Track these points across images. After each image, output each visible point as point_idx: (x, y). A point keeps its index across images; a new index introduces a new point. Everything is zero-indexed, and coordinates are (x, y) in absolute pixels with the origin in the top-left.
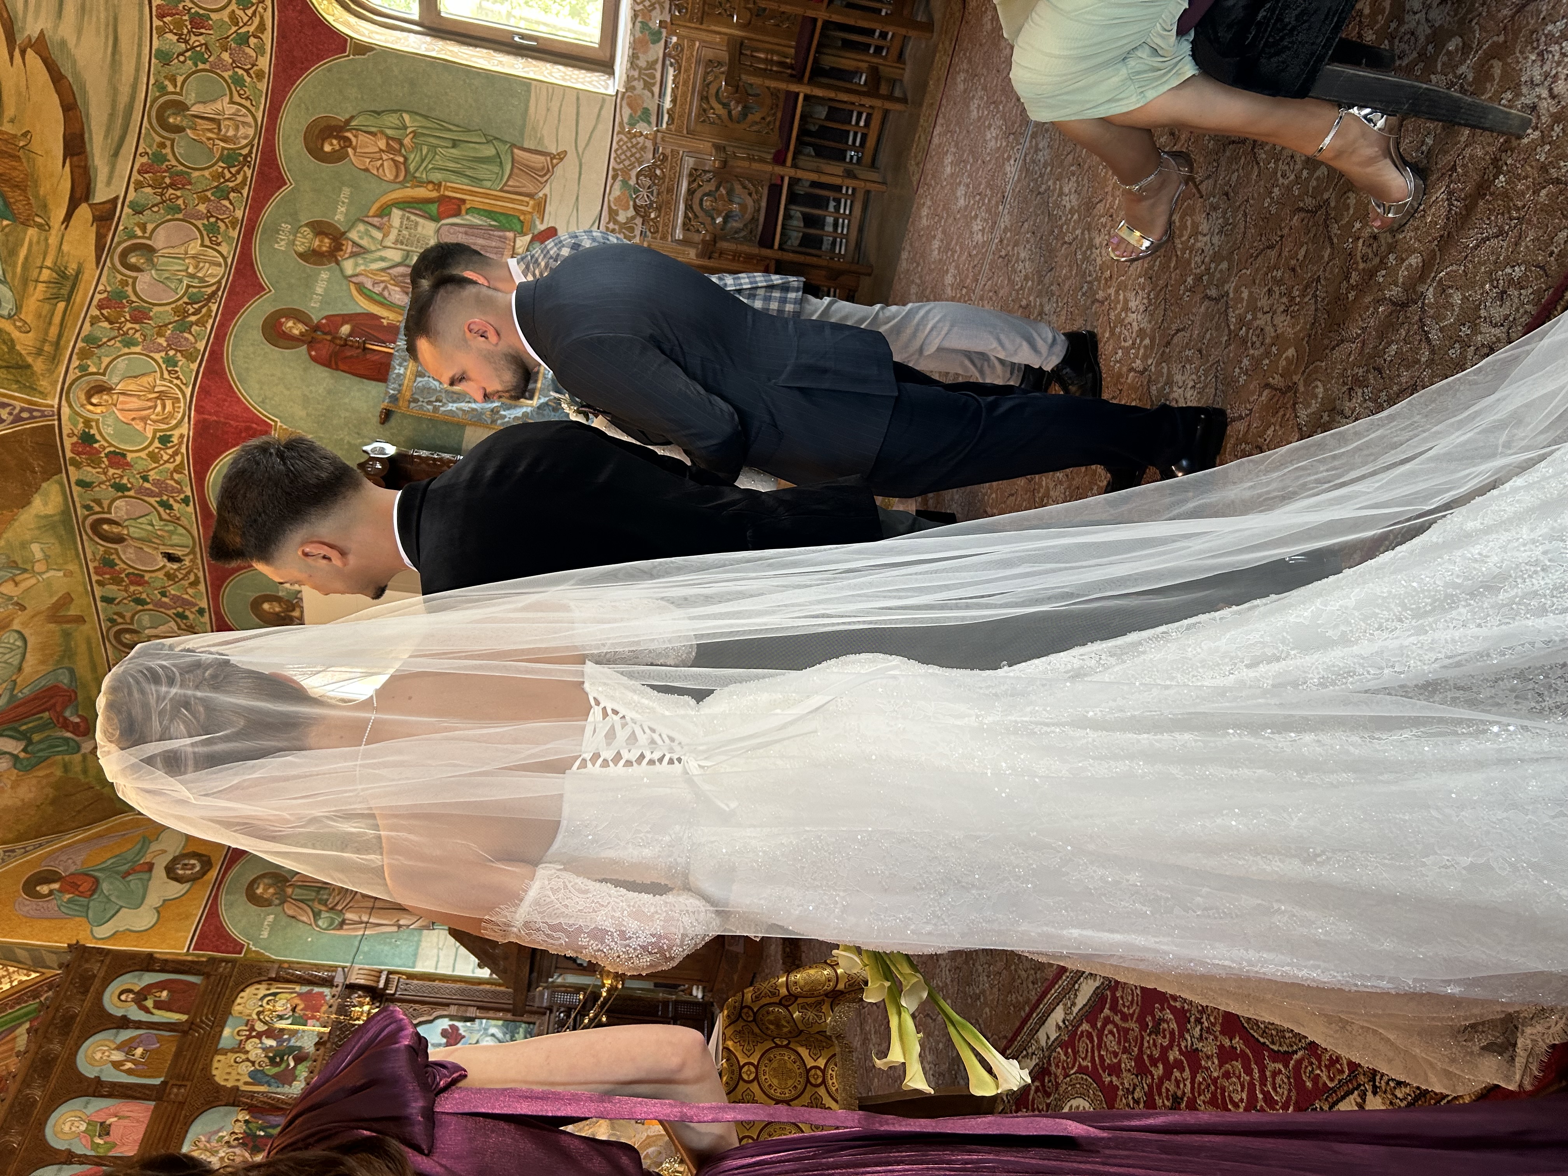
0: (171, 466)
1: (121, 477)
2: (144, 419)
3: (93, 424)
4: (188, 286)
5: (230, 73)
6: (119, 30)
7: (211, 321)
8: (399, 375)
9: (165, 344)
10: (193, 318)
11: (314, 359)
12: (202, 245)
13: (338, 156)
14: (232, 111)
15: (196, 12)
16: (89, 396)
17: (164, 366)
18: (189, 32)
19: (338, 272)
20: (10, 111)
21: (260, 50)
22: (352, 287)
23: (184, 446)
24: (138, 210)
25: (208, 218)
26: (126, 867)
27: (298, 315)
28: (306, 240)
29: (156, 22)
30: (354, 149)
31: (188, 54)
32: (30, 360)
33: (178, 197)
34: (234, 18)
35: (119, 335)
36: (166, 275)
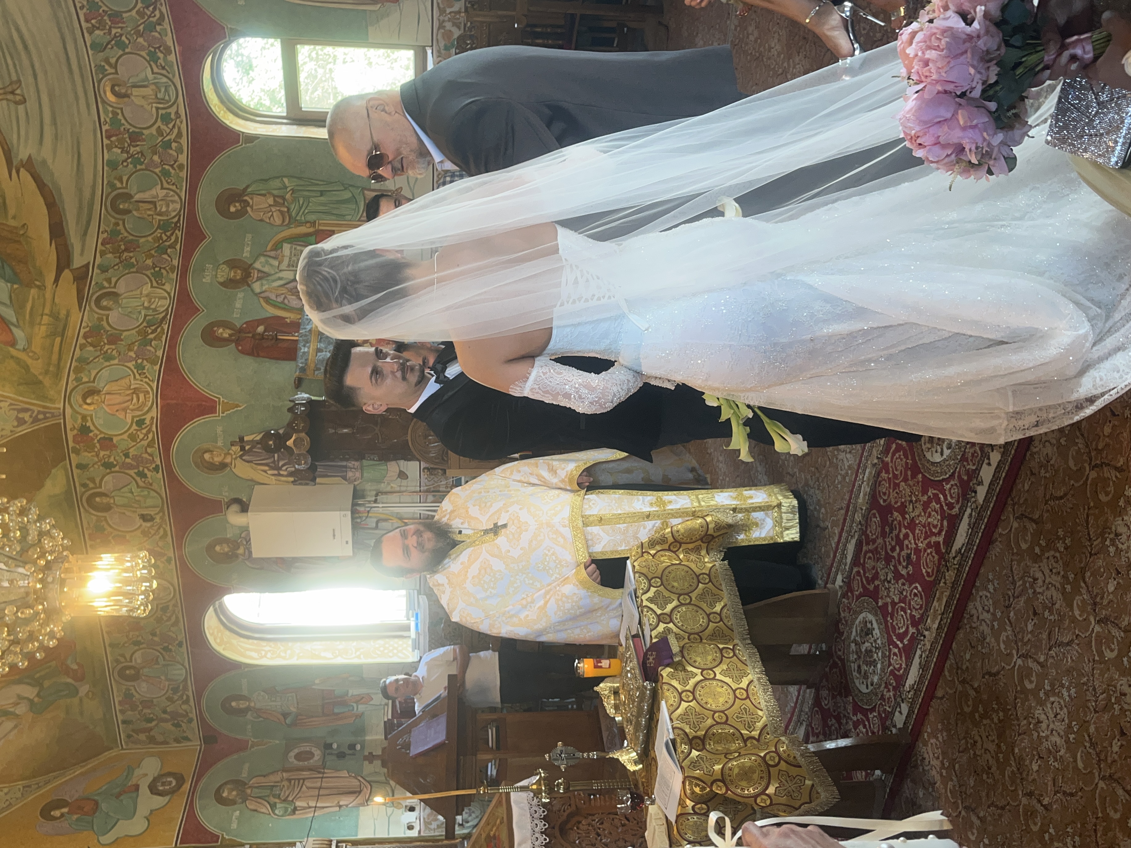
0: (145, 443)
1: (109, 457)
2: (125, 410)
3: (89, 418)
4: (146, 316)
5: (160, 169)
6: (81, 151)
7: (164, 337)
8: (304, 353)
9: (134, 356)
10: (152, 336)
11: (242, 352)
12: (152, 287)
13: (241, 213)
14: (164, 194)
15: (133, 132)
16: (85, 398)
17: (135, 371)
18: (129, 145)
19: (250, 291)
20: (12, 212)
21: (180, 150)
22: (261, 300)
23: (154, 426)
24: (104, 269)
25: (154, 269)
26: (118, 790)
27: (225, 324)
28: (224, 273)
29: (106, 142)
30: (252, 207)
31: (130, 160)
32: (41, 378)
33: (131, 258)
34: (159, 131)
35: (101, 354)
36: (129, 310)
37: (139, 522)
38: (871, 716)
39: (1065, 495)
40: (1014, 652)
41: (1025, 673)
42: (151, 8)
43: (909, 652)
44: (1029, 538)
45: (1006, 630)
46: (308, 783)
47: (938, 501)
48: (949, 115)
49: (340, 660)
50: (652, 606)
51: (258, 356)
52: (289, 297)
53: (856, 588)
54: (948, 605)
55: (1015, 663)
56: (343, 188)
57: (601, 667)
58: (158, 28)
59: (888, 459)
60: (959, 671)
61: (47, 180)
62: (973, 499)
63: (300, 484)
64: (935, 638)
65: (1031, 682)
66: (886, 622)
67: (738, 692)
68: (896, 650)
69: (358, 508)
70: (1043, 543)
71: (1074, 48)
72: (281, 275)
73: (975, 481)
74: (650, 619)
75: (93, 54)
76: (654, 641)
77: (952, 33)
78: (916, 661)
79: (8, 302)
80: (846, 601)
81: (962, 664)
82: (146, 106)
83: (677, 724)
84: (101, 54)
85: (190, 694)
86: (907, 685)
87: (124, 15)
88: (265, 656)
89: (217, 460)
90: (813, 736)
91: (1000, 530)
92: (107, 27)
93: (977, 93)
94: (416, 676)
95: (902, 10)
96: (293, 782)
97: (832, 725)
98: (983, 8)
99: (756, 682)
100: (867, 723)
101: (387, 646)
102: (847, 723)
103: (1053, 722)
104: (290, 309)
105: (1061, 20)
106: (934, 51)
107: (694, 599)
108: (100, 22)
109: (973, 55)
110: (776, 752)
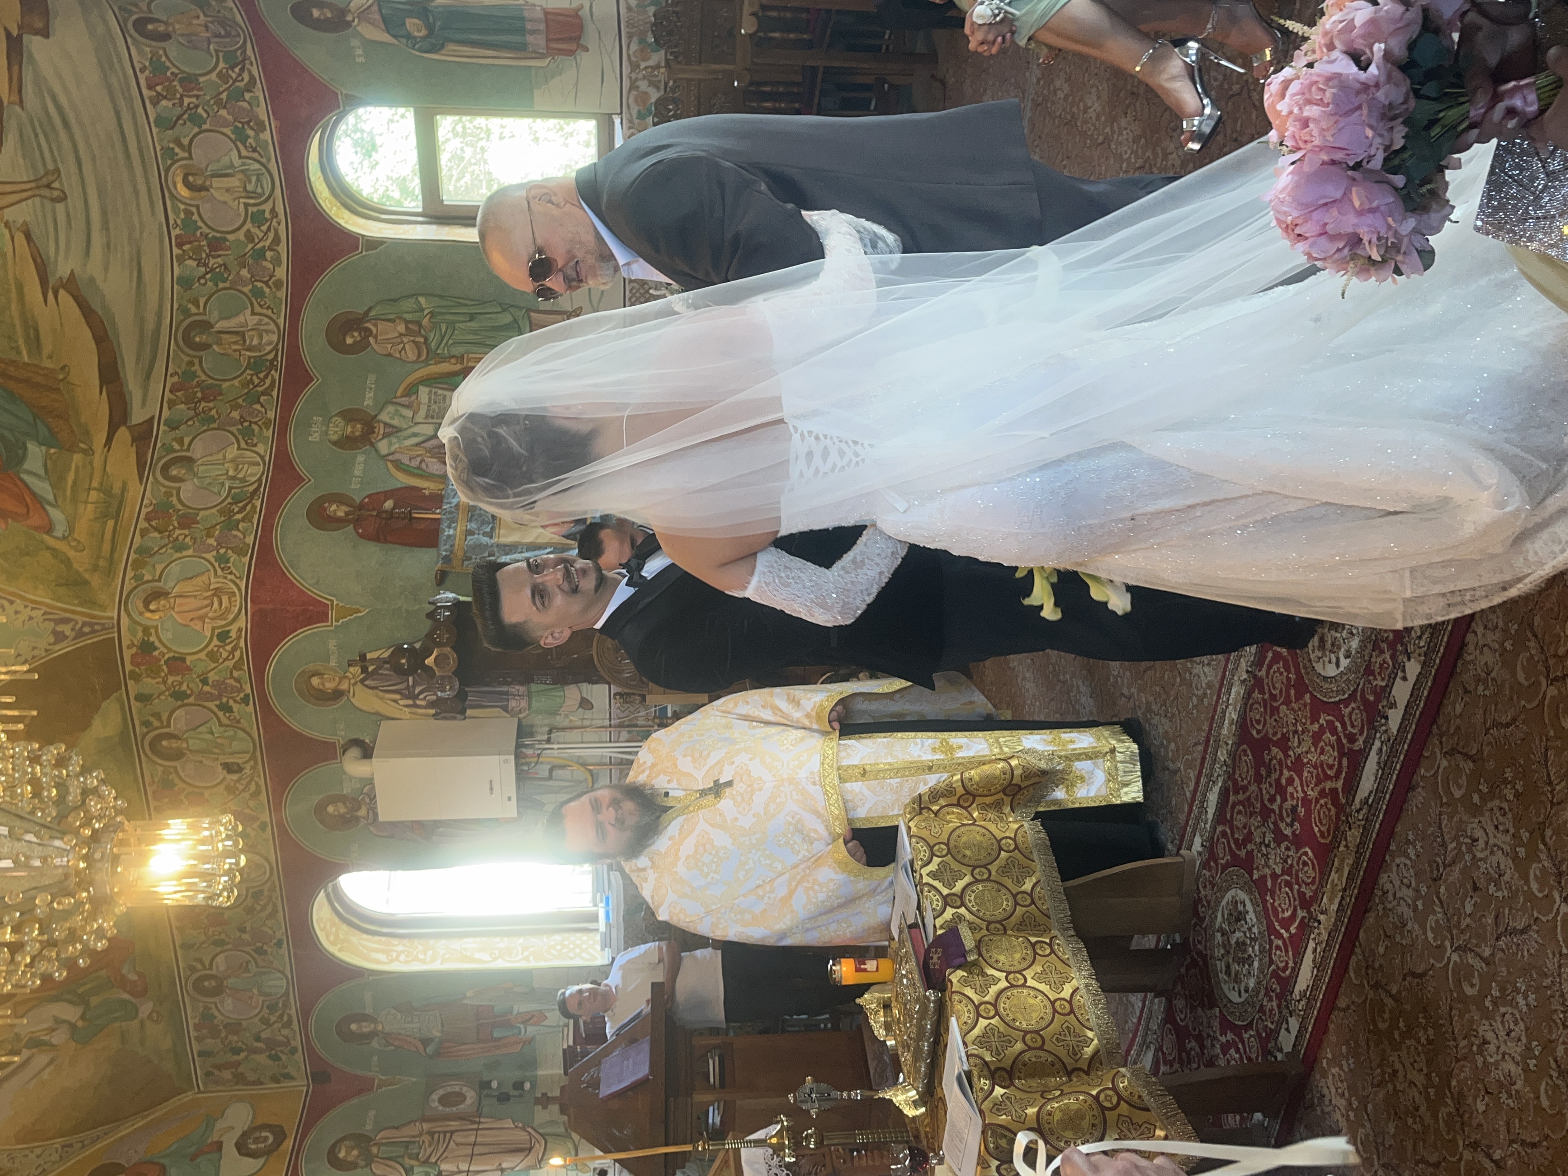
0: (230, 664)
1: (181, 683)
2: (202, 618)
3: (153, 631)
4: (230, 488)
5: (250, 287)
6: (143, 264)
7: (256, 516)
8: (449, 536)
9: (215, 544)
10: (239, 516)
11: (361, 536)
12: (239, 448)
13: (361, 346)
14: (255, 322)
15: (214, 237)
16: (147, 603)
17: (216, 565)
18: (208, 256)
19: (373, 453)
20: (47, 349)
21: (277, 261)
22: (390, 465)
23: (243, 640)
24: (173, 426)
25: (242, 424)
26: (194, 1148)
27: (340, 499)
28: (338, 428)
29: (176, 251)
30: (376, 337)
31: (208, 276)
32: (87, 576)
33: (211, 409)
34: (249, 236)
35: (170, 542)
36: (208, 480)
37: (221, 773)
38: (1246, 1036)
39: (1514, 720)
40: (1447, 944)
41: (1464, 973)
42: (237, 70)
43: (1297, 945)
44: (1463, 781)
45: (1434, 912)
46: (457, 1138)
47: (1334, 732)
48: (1338, 194)
49: (501, 964)
50: (936, 884)
51: (386, 541)
52: (426, 459)
53: (1221, 855)
54: (1351, 877)
55: (1449, 958)
56: (499, 310)
57: (865, 970)
58: (247, 96)
59: (1263, 673)
60: (1370, 972)
61: (96, 305)
62: (1384, 728)
63: (445, 718)
64: (1335, 924)
65: (1472, 986)
66: (1265, 901)
67: (1058, 1003)
68: (1280, 943)
69: (524, 750)
70: (1484, 788)
71: (1511, 97)
72: (416, 429)
73: (1385, 703)
74: (932, 902)
75: (158, 134)
76: (939, 932)
77: (1341, 82)
78: (1309, 957)
79: (42, 472)
80: (1208, 874)
81: (1373, 961)
82: (231, 203)
83: (973, 1049)
84: (170, 132)
85: (293, 1012)
86: (1296, 991)
87: (201, 79)
88: (397, 959)
89: (330, 686)
90: (1165, 1064)
91: (1423, 771)
92: (178, 96)
93: (1377, 163)
94: (606, 985)
95: (1268, 52)
96: (436, 1136)
97: (1191, 1049)
98: (1383, 46)
99: (1083, 991)
100: (1240, 1046)
101: (566, 943)
102: (1213, 1045)
103: (1505, 1042)
104: (430, 477)
105: (1493, 59)
106: (1315, 107)
107: (993, 873)
108: (167, 89)
109: (1370, 111)
110: (1114, 1089)
